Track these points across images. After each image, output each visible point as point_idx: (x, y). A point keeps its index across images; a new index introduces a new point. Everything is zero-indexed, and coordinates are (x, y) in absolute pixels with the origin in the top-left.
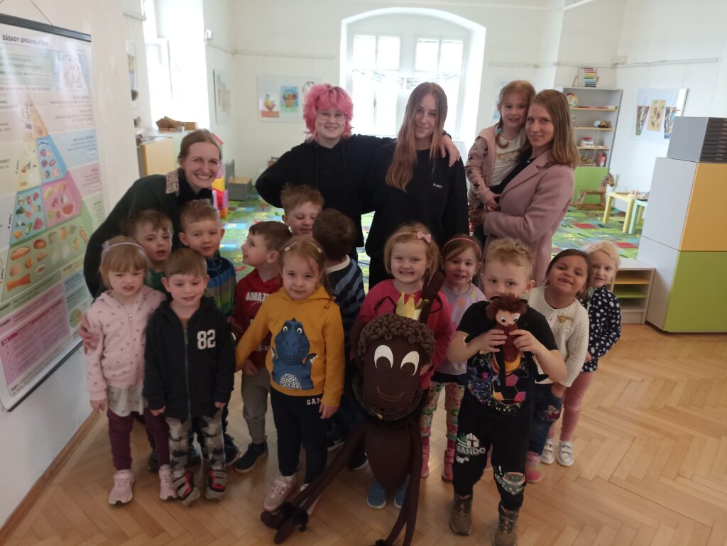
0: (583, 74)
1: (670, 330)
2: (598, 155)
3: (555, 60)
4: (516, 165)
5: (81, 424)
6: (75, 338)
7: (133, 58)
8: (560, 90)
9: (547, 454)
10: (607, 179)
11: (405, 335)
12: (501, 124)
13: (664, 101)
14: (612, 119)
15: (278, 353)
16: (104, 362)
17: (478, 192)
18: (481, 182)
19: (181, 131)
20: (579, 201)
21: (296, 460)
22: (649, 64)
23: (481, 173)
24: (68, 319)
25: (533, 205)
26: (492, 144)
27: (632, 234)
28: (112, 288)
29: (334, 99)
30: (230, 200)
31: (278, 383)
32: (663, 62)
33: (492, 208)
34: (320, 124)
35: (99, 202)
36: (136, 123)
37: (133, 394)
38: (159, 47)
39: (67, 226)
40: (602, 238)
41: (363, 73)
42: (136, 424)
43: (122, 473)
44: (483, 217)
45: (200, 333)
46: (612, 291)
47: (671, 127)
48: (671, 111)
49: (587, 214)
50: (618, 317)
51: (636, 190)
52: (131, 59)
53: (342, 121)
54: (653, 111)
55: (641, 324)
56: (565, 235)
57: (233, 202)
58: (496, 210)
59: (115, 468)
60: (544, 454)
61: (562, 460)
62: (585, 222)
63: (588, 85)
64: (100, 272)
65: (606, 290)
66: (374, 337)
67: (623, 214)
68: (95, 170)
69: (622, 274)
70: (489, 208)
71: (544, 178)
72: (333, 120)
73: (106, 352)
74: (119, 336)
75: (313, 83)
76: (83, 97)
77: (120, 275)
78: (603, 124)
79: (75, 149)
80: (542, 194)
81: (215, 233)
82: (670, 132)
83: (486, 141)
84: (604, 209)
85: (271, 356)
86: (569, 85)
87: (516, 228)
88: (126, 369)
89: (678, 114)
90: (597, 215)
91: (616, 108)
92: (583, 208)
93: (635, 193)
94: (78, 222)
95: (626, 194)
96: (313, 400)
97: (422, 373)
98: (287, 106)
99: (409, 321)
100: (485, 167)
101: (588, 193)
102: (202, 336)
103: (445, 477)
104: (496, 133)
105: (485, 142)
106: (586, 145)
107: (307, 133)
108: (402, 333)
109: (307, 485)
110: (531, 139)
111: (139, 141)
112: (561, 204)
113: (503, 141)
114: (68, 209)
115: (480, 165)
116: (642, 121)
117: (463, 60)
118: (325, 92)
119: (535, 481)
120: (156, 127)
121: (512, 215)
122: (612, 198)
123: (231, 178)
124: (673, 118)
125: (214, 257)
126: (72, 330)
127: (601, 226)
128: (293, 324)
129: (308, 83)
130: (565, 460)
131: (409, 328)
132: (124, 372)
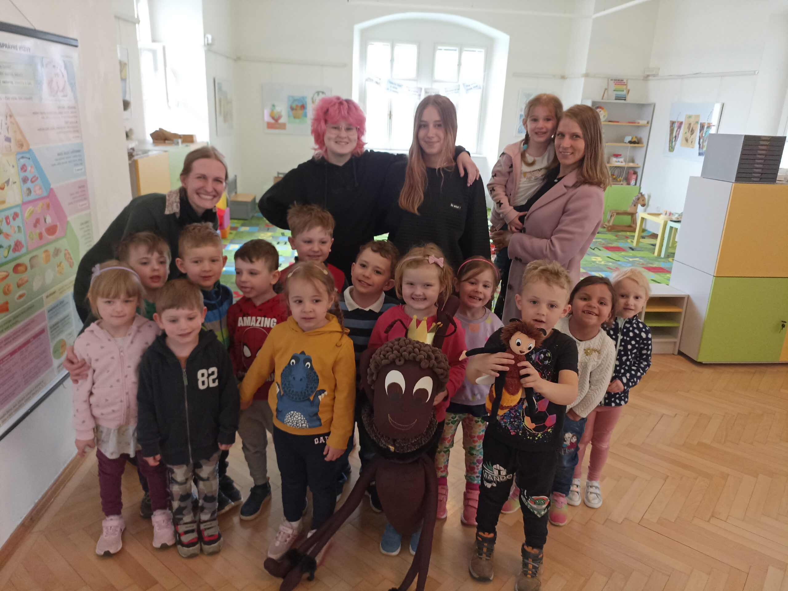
0: (612, 85)
1: (704, 361)
2: (628, 173)
3: (584, 71)
4: (543, 184)
5: (66, 465)
6: (59, 371)
7: (125, 64)
8: (589, 104)
9: (573, 494)
10: (638, 199)
11: (418, 359)
12: (527, 140)
13: (698, 116)
14: (643, 135)
15: (283, 388)
16: (93, 400)
17: (501, 211)
18: (505, 200)
19: (178, 143)
20: (609, 222)
21: (303, 503)
22: (682, 77)
23: (505, 192)
24: (52, 350)
25: (559, 227)
26: (517, 160)
27: (665, 257)
28: (102, 318)
29: (344, 112)
30: (232, 219)
31: (283, 422)
32: (697, 75)
33: (516, 228)
34: (329, 139)
35: (86, 222)
36: (128, 135)
37: (123, 435)
38: (154, 52)
39: (51, 248)
40: (633, 262)
41: (377, 83)
42: (128, 466)
43: (111, 520)
44: (507, 239)
45: (200, 373)
46: (642, 320)
47: (705, 144)
48: (706, 127)
49: (616, 236)
50: (650, 347)
51: (669, 211)
52: (123, 65)
53: (353, 135)
54: (687, 126)
55: (674, 354)
56: (593, 259)
57: (236, 221)
58: (521, 231)
59: (104, 514)
60: (570, 495)
61: (589, 501)
62: (615, 245)
63: (617, 98)
64: (88, 300)
65: (637, 320)
66: (384, 362)
67: (655, 236)
68: (83, 187)
69: (654, 301)
70: (513, 229)
71: (573, 198)
72: (344, 134)
73: (94, 388)
74: (108, 371)
75: (323, 93)
76: (69, 108)
77: (109, 302)
78: (634, 139)
79: (59, 164)
80: (569, 215)
81: (217, 260)
82: (705, 149)
83: (511, 157)
84: (634, 231)
85: (276, 391)
86: (598, 99)
87: (542, 251)
88: (115, 408)
89: (713, 131)
90: (627, 237)
91: (648, 123)
92: (613, 229)
93: (668, 214)
94: (63, 244)
95: (658, 215)
96: (322, 438)
97: (435, 403)
98: (295, 117)
99: (421, 346)
100: (509, 186)
101: (618, 214)
102: (203, 375)
103: (465, 522)
104: (522, 150)
105: (510, 159)
106: (616, 162)
107: (315, 149)
108: (414, 358)
109: (314, 531)
110: (559, 157)
111: (131, 155)
112: (589, 227)
113: (530, 159)
114: (52, 230)
115: (504, 183)
116: (676, 137)
117: (485, 71)
118: (335, 104)
119: (561, 524)
120: (150, 139)
121: (538, 237)
122: (643, 219)
123: (233, 194)
124: (707, 134)
125: (214, 288)
126: (56, 362)
127: (632, 249)
128: (302, 358)
129: (318, 93)
130: (593, 502)
131: (422, 352)
132: (114, 411)
